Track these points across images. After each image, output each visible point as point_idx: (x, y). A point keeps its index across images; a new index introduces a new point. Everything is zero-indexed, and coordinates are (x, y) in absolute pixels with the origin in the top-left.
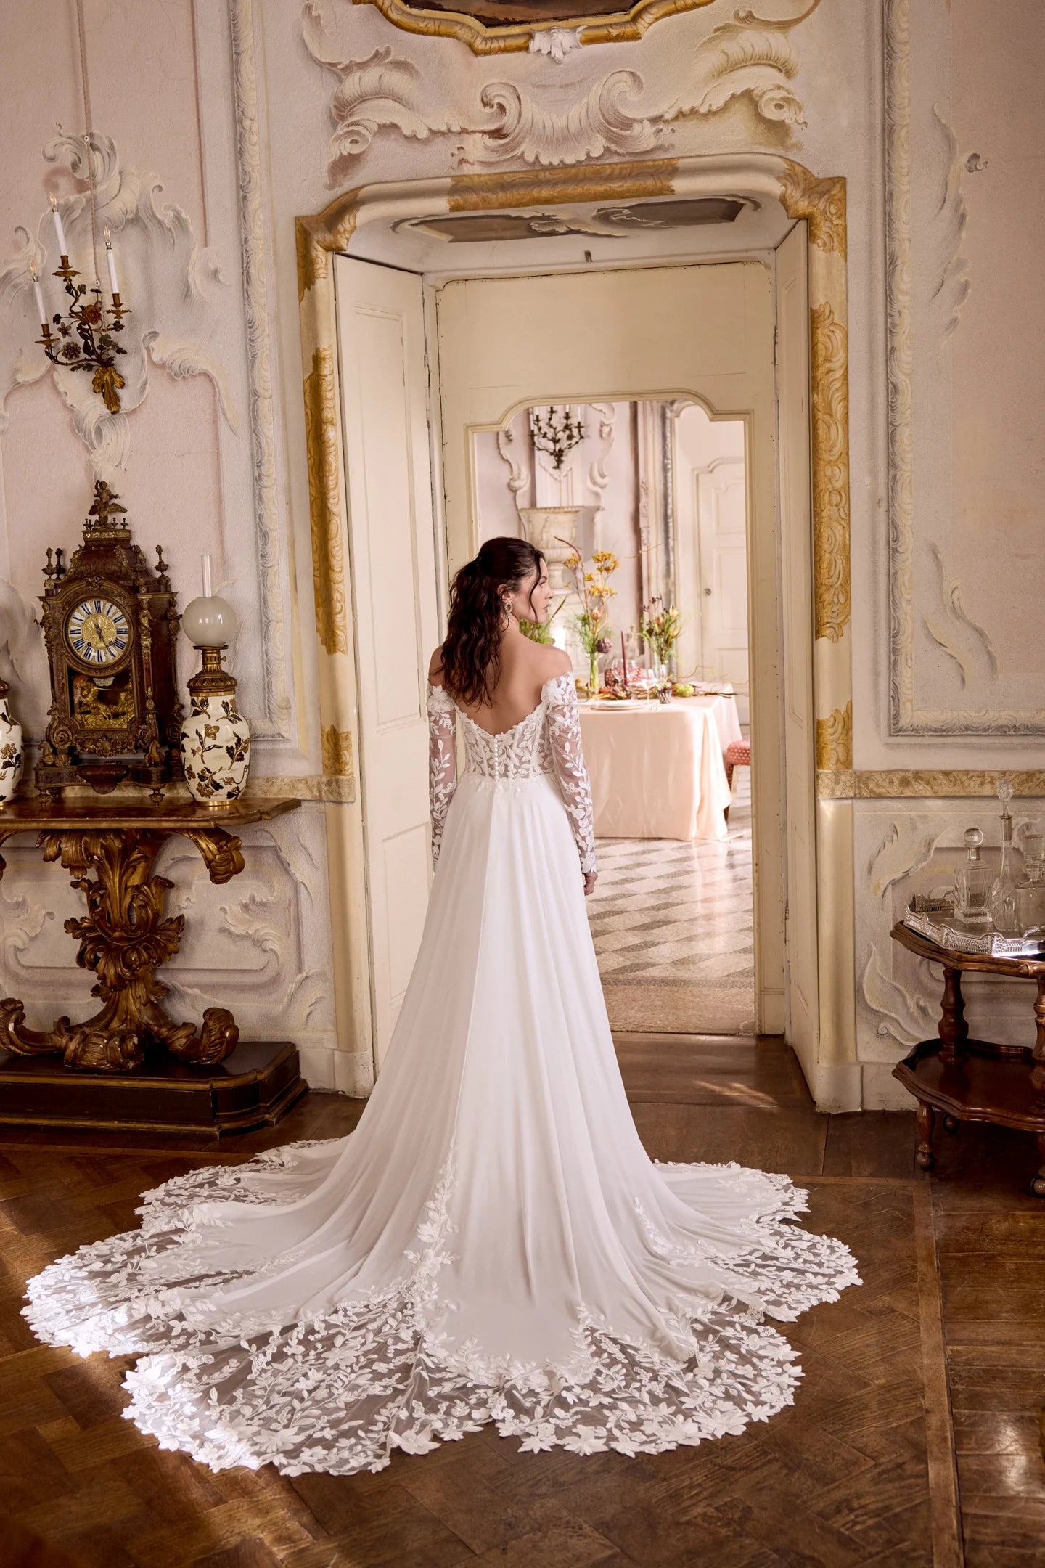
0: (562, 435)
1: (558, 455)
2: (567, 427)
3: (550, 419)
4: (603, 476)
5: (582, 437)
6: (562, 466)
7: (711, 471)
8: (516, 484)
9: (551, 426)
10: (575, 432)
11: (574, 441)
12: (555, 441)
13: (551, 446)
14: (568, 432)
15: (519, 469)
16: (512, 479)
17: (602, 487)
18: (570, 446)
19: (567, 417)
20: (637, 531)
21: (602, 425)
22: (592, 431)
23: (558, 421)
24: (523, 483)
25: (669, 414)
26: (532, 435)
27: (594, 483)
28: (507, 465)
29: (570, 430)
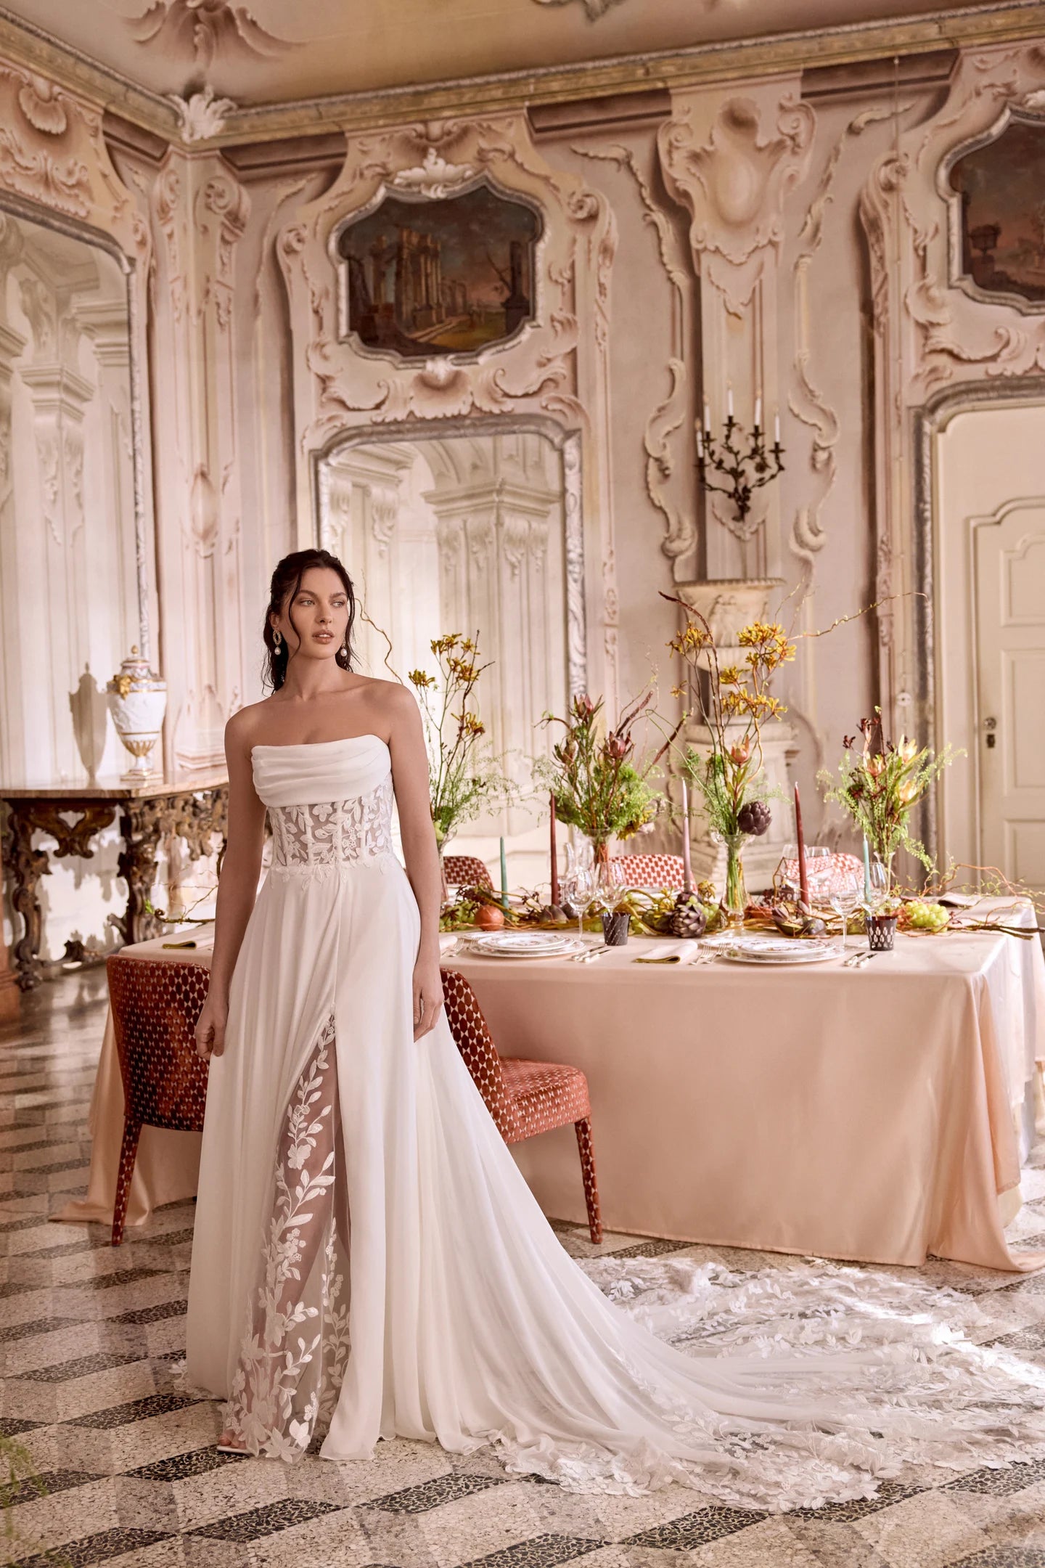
0: (749, 467)
1: (741, 499)
2: (756, 451)
3: (728, 437)
4: (816, 533)
5: (781, 468)
6: (748, 516)
7: (999, 523)
8: (675, 546)
9: (730, 449)
10: (770, 459)
11: (767, 474)
12: (736, 474)
13: (730, 484)
14: (758, 459)
15: (680, 522)
16: (669, 539)
17: (815, 550)
18: (761, 482)
19: (757, 433)
20: (872, 622)
21: (816, 448)
22: (796, 458)
23: (742, 443)
24: (686, 545)
25: (928, 427)
26: (700, 464)
27: (802, 543)
28: (659, 518)
29: (762, 455)
